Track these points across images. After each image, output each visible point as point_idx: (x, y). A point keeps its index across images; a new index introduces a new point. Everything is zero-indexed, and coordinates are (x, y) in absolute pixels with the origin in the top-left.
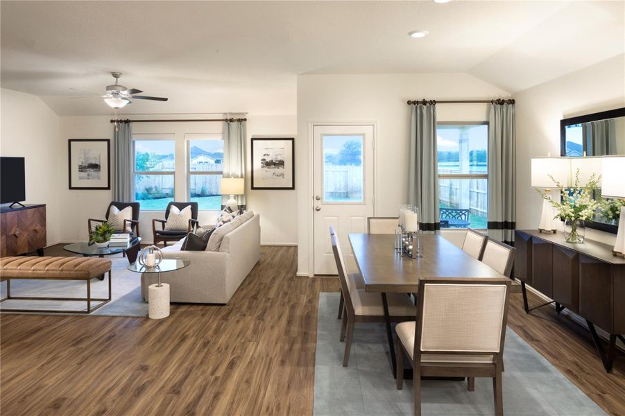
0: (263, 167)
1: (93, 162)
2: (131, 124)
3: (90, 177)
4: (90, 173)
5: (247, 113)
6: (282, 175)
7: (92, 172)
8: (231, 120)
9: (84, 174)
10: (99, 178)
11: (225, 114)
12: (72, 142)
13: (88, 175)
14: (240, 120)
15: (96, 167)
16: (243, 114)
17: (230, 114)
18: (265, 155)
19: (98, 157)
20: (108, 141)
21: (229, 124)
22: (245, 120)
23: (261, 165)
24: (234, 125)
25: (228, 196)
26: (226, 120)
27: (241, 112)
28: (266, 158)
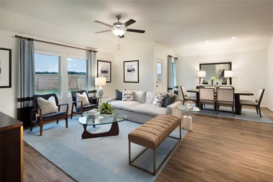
2: (34, 41)
6: (108, 76)
8: (91, 51)
11: (88, 47)
20: (10, 51)
22: (97, 52)
23: (101, 72)
27: (94, 48)
28: (102, 69)
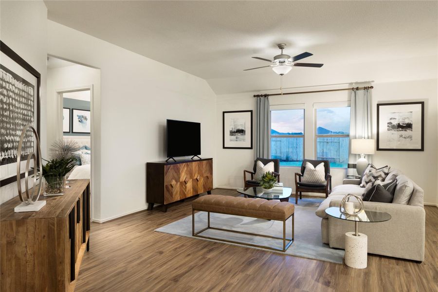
0: (388, 130)
1: (240, 128)
2: (269, 97)
3: (238, 140)
4: (238, 136)
5: (373, 81)
6: (410, 137)
7: (239, 135)
8: (357, 89)
9: (234, 137)
10: (244, 140)
11: (351, 84)
12: (225, 114)
13: (237, 138)
14: (366, 88)
15: (241, 131)
16: (369, 82)
17: (357, 83)
18: (391, 119)
19: (244, 124)
20: (251, 111)
21: (355, 92)
22: (372, 87)
23: (387, 128)
24: (360, 93)
25: (359, 156)
26: (353, 89)
27: (368, 81)
28: (392, 121)
